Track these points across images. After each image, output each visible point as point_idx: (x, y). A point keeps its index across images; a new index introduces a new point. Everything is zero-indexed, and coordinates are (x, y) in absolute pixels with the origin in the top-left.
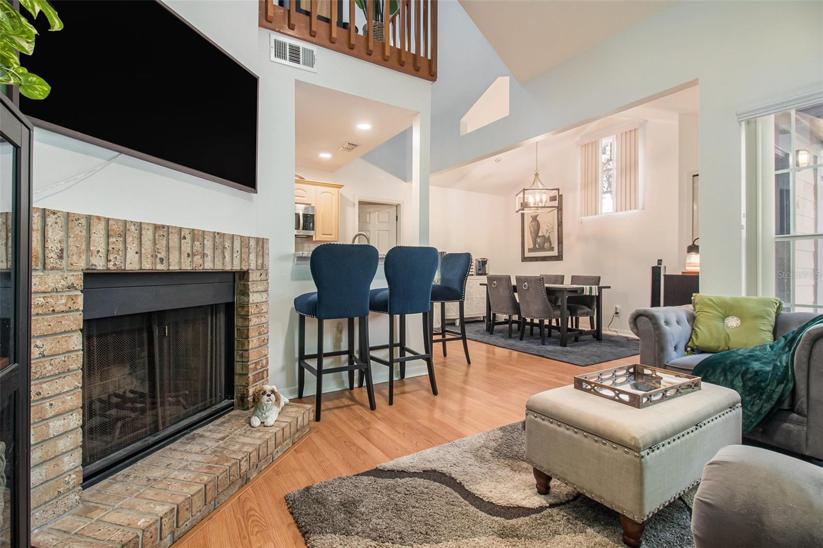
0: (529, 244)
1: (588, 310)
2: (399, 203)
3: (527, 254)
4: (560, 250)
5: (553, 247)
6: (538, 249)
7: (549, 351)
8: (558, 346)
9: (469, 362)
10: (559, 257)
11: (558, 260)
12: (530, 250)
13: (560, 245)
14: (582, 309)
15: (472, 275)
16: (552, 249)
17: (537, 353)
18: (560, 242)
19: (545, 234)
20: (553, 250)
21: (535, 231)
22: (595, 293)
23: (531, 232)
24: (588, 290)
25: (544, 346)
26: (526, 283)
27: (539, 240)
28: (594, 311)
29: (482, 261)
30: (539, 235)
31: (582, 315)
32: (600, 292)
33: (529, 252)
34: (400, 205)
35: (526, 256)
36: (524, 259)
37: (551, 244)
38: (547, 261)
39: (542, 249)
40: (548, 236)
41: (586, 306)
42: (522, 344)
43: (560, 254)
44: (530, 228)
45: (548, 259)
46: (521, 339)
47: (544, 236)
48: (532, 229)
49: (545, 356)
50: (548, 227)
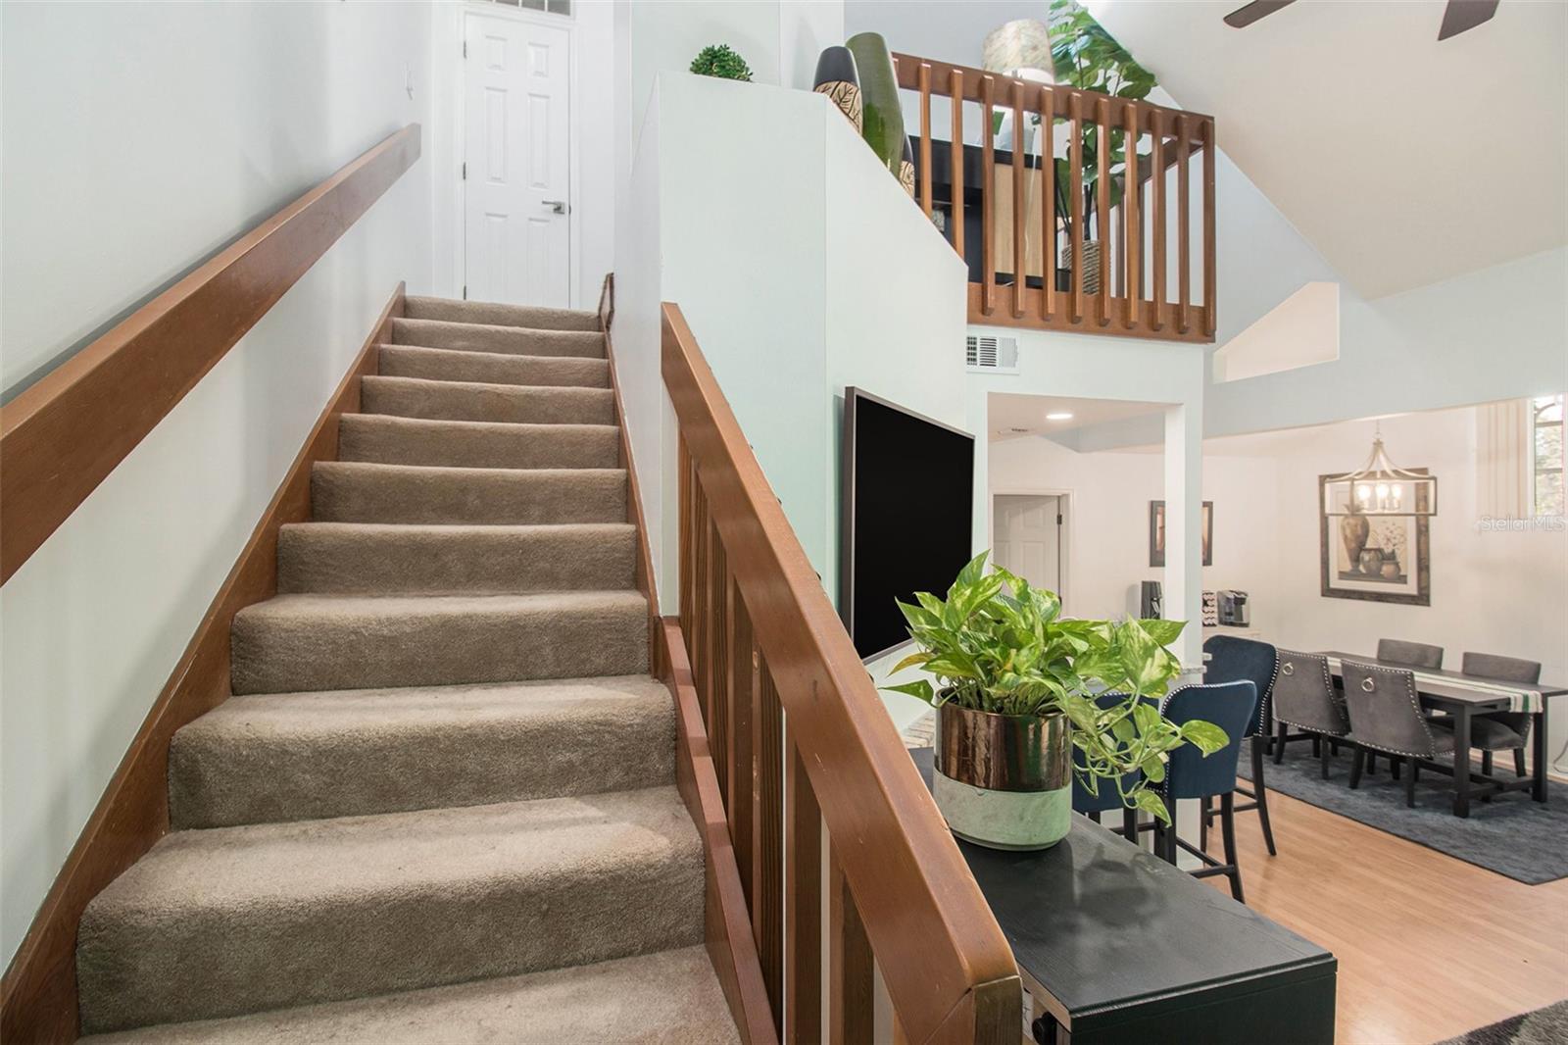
0: (1340, 560)
1: (1511, 735)
2: (1066, 492)
3: (1335, 583)
4: (1423, 585)
5: (1405, 576)
6: (1363, 574)
7: (1434, 831)
8: (1449, 813)
9: (1272, 852)
10: (1422, 598)
11: (1417, 604)
12: (1343, 575)
13: (1424, 574)
14: (1498, 734)
15: (1214, 625)
16: (1402, 579)
17: (1407, 834)
18: (1423, 566)
19: (1382, 546)
20: (1405, 582)
21: (1358, 537)
22: (1535, 707)
23: (1346, 538)
24: (1520, 703)
25: (1414, 812)
26: (1369, 680)
27: (1366, 557)
28: (1526, 736)
29: (1236, 598)
30: (1368, 546)
31: (1500, 747)
32: (1545, 704)
33: (1341, 578)
34: (1067, 496)
35: (1332, 586)
36: (1328, 592)
37: (1399, 569)
38: (1388, 602)
39: (1374, 575)
40: (1390, 550)
41: (1508, 725)
42: (1360, 799)
43: (1424, 592)
44: (1343, 529)
45: (1390, 599)
46: (1354, 786)
47: (1379, 550)
48: (1348, 532)
49: (1431, 844)
50: (1391, 532)
